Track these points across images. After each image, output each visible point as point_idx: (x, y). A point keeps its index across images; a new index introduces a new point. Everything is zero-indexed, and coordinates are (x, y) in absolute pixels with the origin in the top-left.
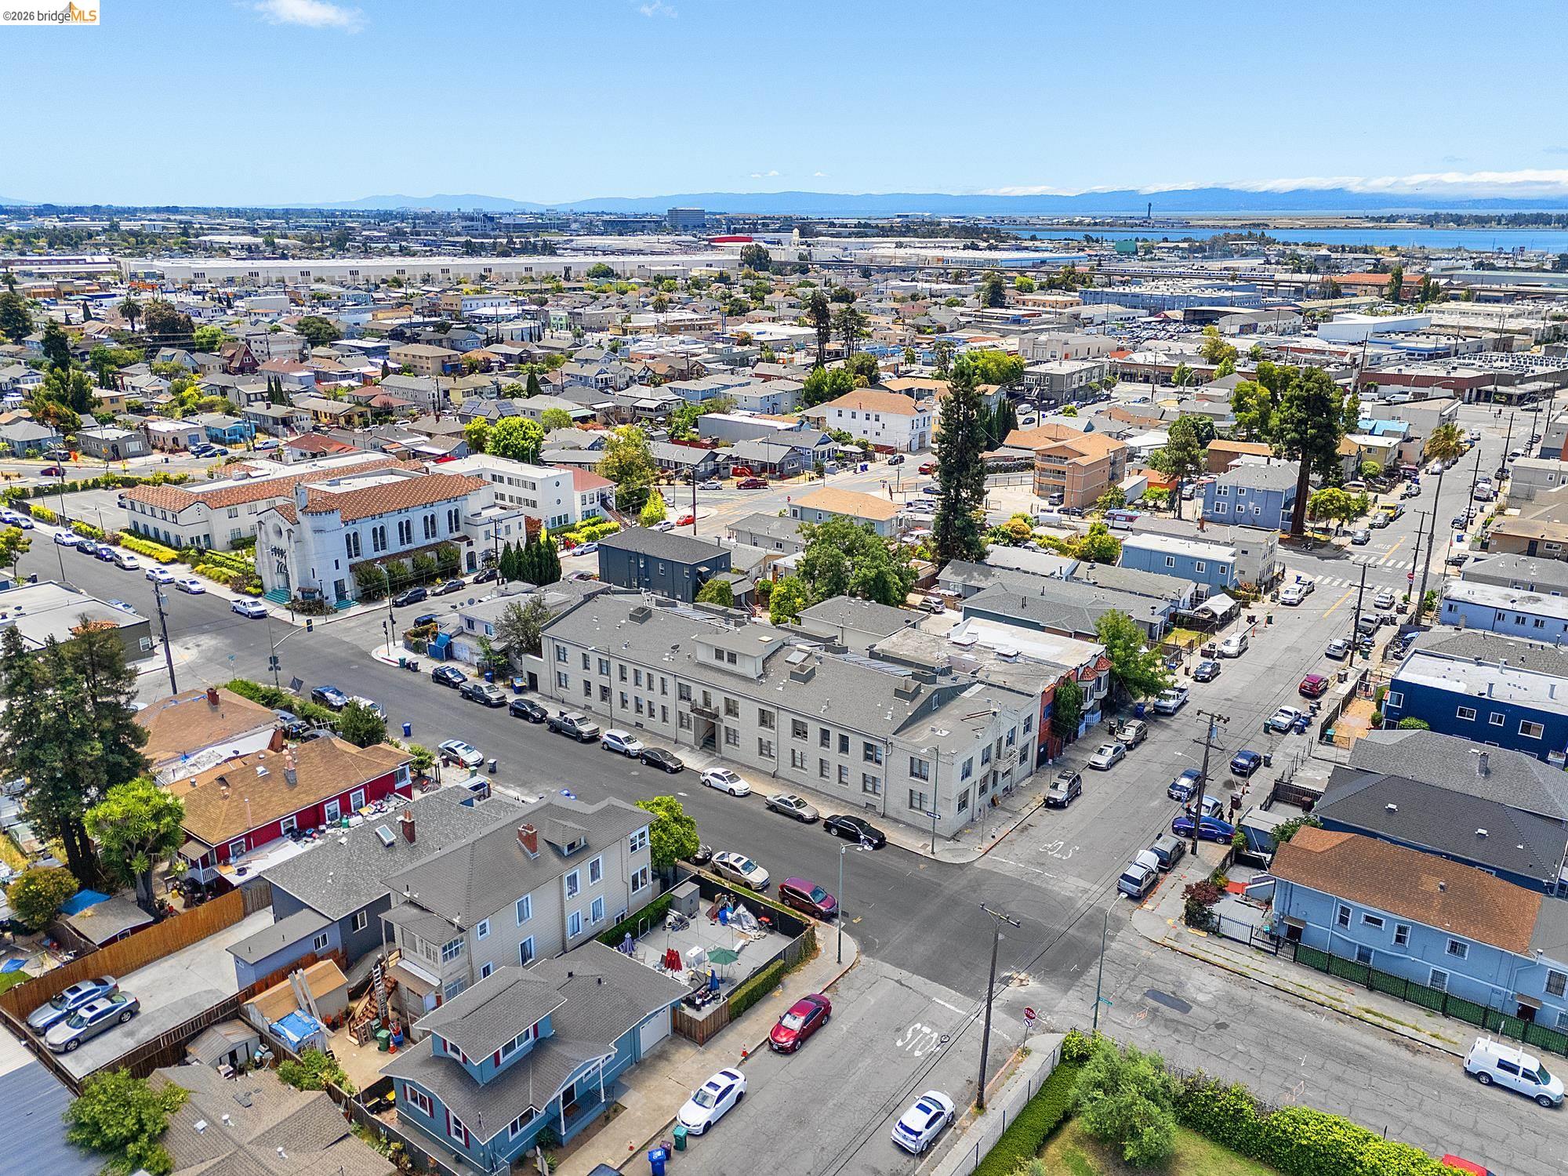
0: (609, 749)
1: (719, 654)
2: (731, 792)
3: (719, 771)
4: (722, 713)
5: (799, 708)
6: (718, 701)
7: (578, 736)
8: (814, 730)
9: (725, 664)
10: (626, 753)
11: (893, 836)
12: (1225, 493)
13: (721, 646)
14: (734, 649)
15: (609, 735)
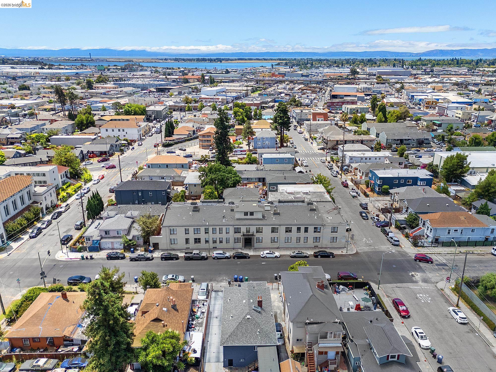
0: (218, 259)
1: (246, 214)
2: (276, 257)
3: (268, 252)
4: (255, 233)
5: (285, 223)
6: (253, 229)
7: (203, 258)
8: (294, 229)
9: (249, 217)
10: (227, 258)
11: (336, 252)
12: (260, 140)
13: (246, 210)
14: (251, 210)
15: (217, 254)
